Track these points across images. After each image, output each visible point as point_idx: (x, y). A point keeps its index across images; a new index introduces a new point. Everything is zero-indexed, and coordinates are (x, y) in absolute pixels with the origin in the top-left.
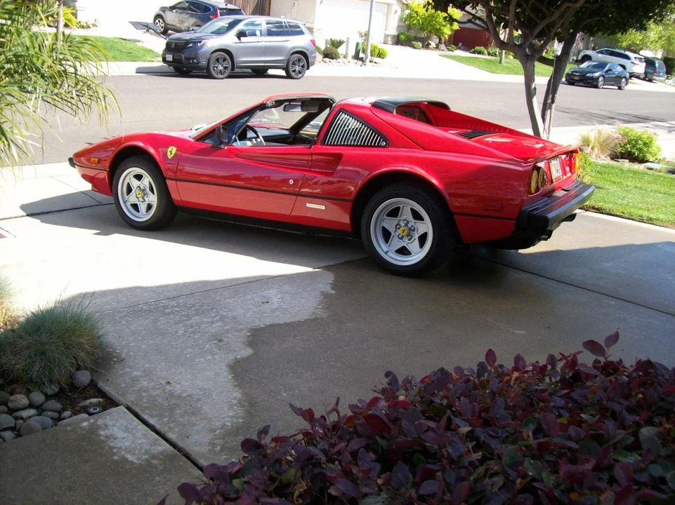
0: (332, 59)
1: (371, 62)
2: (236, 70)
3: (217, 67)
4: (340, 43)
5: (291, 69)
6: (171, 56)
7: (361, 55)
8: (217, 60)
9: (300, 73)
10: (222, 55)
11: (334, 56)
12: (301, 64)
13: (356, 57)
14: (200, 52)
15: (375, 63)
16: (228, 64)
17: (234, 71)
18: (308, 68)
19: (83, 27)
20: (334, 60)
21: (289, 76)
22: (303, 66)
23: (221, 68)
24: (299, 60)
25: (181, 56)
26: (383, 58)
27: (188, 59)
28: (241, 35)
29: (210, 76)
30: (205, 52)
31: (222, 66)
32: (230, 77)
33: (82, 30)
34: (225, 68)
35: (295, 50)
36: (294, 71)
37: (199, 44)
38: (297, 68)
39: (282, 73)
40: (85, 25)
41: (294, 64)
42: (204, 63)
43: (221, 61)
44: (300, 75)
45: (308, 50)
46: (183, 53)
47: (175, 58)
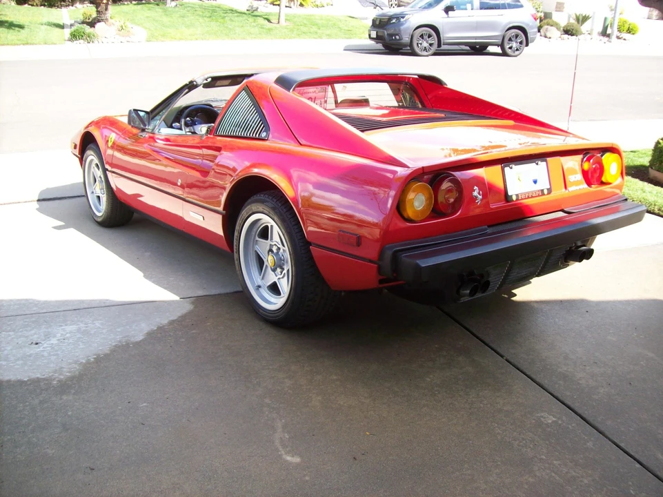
0: (572, 35)
1: (618, 38)
2: (443, 47)
3: (421, 44)
4: (585, 19)
5: (507, 47)
6: (375, 32)
7: (609, 31)
8: (422, 36)
9: (517, 50)
10: (426, 31)
11: (574, 32)
12: (519, 41)
13: (604, 33)
14: (402, 28)
15: (625, 39)
16: (434, 40)
17: (441, 48)
18: (527, 45)
19: (317, 6)
20: (574, 37)
21: (504, 54)
22: (521, 43)
23: (425, 44)
24: (517, 36)
25: (384, 32)
26: (633, 34)
27: (391, 35)
28: (448, 9)
29: (414, 54)
30: (408, 28)
31: (427, 42)
32: (435, 54)
33: (315, 9)
34: (431, 45)
35: (511, 25)
36: (510, 48)
37: (402, 20)
38: (514, 45)
39: (498, 50)
40: (319, 5)
41: (510, 40)
42: (406, 39)
43: (426, 37)
44: (517, 53)
45: (528, 25)
46: (385, 29)
47: (379, 34)
